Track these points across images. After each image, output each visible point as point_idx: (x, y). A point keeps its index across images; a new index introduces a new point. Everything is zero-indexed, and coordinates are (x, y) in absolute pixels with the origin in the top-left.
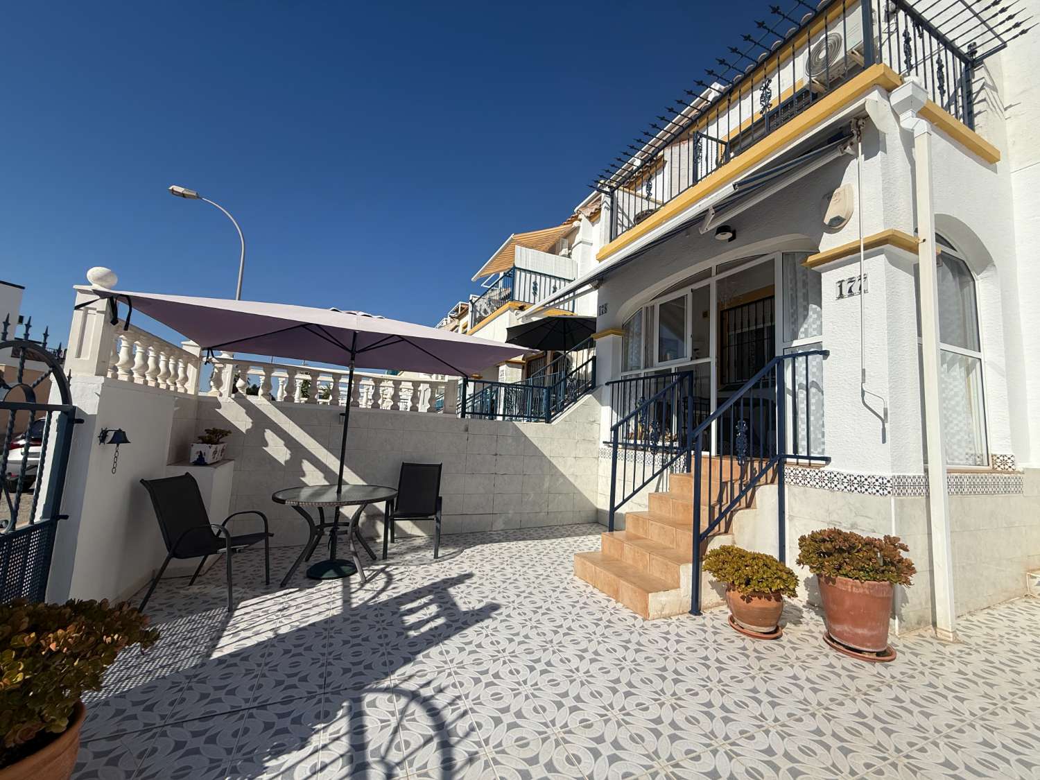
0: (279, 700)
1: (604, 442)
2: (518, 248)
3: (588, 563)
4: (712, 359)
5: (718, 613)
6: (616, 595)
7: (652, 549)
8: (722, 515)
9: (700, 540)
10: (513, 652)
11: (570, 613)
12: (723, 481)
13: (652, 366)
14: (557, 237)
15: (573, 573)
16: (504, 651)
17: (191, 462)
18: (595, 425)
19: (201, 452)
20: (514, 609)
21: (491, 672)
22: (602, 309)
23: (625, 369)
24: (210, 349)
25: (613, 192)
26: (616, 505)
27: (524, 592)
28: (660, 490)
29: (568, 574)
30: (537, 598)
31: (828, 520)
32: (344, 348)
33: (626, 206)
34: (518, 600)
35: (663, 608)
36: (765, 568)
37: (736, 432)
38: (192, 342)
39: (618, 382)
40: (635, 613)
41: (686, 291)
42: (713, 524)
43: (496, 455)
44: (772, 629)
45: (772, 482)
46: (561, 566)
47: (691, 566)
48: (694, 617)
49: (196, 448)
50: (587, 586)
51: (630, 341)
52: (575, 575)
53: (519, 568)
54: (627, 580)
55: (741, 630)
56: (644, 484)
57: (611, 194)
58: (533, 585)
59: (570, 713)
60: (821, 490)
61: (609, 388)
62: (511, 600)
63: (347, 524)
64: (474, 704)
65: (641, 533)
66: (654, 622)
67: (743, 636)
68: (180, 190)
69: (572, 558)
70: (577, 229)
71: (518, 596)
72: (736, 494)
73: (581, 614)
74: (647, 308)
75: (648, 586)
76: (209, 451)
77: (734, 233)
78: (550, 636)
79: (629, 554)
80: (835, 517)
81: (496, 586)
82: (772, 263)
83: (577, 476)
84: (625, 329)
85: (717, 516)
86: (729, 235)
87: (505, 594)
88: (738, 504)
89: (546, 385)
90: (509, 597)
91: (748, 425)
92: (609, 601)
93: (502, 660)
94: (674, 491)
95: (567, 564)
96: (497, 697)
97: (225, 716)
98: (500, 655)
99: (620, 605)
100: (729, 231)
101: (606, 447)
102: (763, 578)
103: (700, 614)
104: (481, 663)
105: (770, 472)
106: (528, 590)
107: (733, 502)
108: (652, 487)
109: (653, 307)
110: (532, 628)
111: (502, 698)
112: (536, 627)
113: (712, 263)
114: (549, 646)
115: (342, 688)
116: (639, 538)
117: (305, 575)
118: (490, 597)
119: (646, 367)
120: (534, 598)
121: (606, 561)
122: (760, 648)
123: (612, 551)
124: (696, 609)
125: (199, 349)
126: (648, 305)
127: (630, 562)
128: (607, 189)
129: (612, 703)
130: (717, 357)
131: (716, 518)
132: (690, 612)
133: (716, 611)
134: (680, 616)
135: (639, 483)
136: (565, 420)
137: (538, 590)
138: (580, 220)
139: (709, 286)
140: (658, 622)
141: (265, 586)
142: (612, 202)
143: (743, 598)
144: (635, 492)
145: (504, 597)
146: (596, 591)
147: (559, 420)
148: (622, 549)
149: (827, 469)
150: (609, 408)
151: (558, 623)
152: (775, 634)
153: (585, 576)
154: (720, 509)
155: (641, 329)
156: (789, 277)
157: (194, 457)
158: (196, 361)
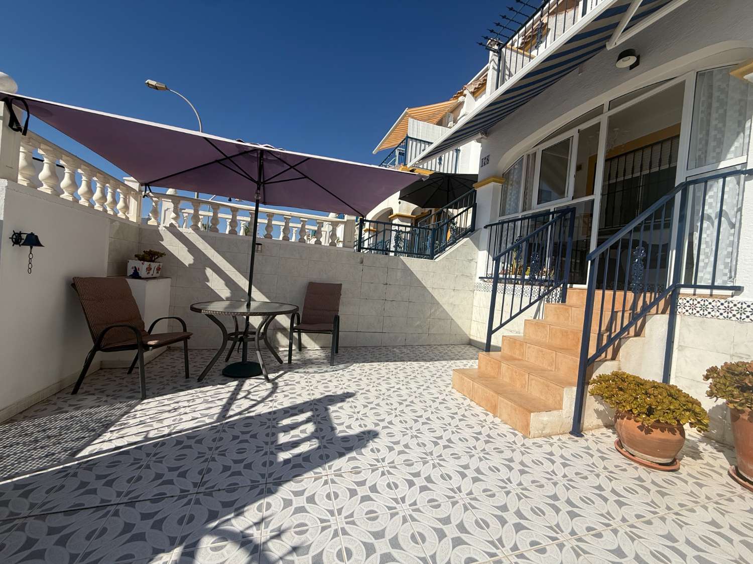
0: (150, 497)
1: (480, 278)
2: (411, 120)
3: (466, 378)
4: (597, 196)
5: (600, 436)
6: (494, 409)
7: (532, 370)
8: (611, 341)
9: (587, 365)
10: (393, 462)
11: (450, 424)
12: (615, 310)
13: (530, 209)
14: (444, 113)
15: (451, 386)
16: (383, 460)
17: (128, 275)
18: (473, 263)
19: (135, 267)
20: (396, 416)
21: (368, 484)
22: (484, 161)
23: (503, 213)
24: (147, 185)
25: (500, 49)
26: (494, 328)
27: (406, 400)
28: (537, 318)
29: (447, 387)
30: (418, 407)
31: (732, 352)
32: (252, 180)
33: (513, 64)
34: (400, 408)
35: (544, 428)
36: (670, 398)
37: (633, 258)
38: (132, 178)
39: (496, 224)
40: (515, 430)
41: (574, 133)
42: (601, 350)
43: (386, 284)
44: (669, 461)
45: (663, 312)
46: (439, 379)
47: (575, 389)
48: (576, 438)
49: (133, 264)
50: (465, 399)
51: (510, 187)
52: (452, 388)
53: (402, 379)
54: (506, 398)
55: (631, 457)
56: (521, 311)
57: (499, 52)
58: (414, 395)
59: (454, 548)
60: (728, 321)
61: (488, 230)
62: (393, 407)
63: (254, 333)
64: (347, 523)
65: (517, 355)
66: (535, 440)
67: (636, 465)
68: (153, 83)
69: (451, 373)
70: (462, 104)
71: (400, 404)
72: (626, 323)
73: (460, 427)
74: (529, 155)
75: (528, 407)
76: (143, 267)
77: (638, 58)
78: (430, 447)
79: (506, 373)
80: (742, 350)
81: (381, 393)
82: (683, 84)
83: (454, 305)
84: (505, 178)
85: (605, 342)
86: (632, 60)
87: (388, 402)
88: (626, 333)
89: (431, 227)
90: (392, 404)
91: (646, 252)
92: (487, 415)
93: (381, 470)
94: (548, 319)
95: (445, 378)
96: (372, 516)
97: (92, 510)
98: (379, 465)
99: (497, 420)
100: (634, 55)
101: (482, 282)
102: (669, 409)
103: (582, 436)
104: (360, 472)
105: (662, 303)
106: (410, 399)
107: (624, 329)
108: (530, 312)
109: (535, 154)
110: (412, 437)
111: (377, 517)
112: (416, 437)
113: (604, 99)
114: (429, 458)
115: (215, 489)
116: (515, 359)
117: (221, 373)
118: (374, 403)
119: (524, 210)
120: (415, 407)
121: (481, 377)
122: (659, 481)
123: (489, 369)
124: (577, 430)
125: (138, 184)
126: (531, 152)
127: (507, 380)
128: (496, 47)
129: (501, 538)
130: (602, 195)
131: (603, 344)
132: (571, 433)
133: (597, 433)
134: (561, 436)
135: (516, 310)
136: (446, 258)
137: (418, 399)
138: (465, 96)
139: (598, 125)
140: (540, 441)
141: (185, 380)
142: (499, 60)
143: (641, 428)
144: (512, 318)
145: (387, 404)
146: (473, 404)
147: (440, 258)
148: (499, 367)
149: (737, 299)
150: (486, 253)
151: (438, 434)
152: (671, 465)
153: (463, 390)
154: (609, 336)
155: (521, 175)
156: (702, 99)
157: (130, 272)
158: (137, 194)
